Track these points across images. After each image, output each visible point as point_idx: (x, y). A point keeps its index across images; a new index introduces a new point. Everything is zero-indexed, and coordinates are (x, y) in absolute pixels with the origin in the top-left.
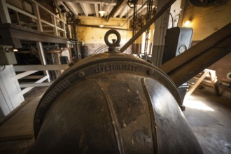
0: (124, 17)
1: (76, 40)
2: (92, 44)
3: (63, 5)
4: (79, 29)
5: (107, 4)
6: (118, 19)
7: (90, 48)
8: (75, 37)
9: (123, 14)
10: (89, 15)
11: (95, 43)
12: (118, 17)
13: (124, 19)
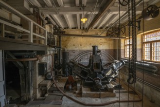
0: (101, 28)
1: (60, 47)
2: (73, 50)
3: (49, 17)
4: (63, 38)
5: (89, 13)
6: (95, 30)
7: (71, 53)
8: (60, 45)
9: (101, 25)
10: (72, 28)
11: (76, 49)
12: (96, 28)
13: (101, 30)
